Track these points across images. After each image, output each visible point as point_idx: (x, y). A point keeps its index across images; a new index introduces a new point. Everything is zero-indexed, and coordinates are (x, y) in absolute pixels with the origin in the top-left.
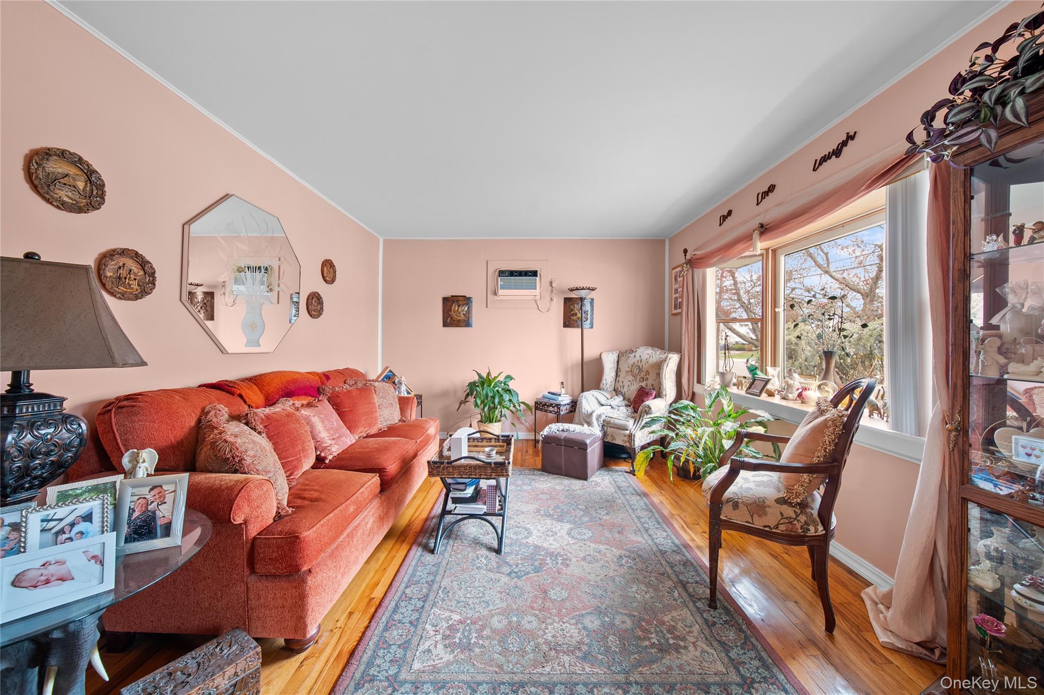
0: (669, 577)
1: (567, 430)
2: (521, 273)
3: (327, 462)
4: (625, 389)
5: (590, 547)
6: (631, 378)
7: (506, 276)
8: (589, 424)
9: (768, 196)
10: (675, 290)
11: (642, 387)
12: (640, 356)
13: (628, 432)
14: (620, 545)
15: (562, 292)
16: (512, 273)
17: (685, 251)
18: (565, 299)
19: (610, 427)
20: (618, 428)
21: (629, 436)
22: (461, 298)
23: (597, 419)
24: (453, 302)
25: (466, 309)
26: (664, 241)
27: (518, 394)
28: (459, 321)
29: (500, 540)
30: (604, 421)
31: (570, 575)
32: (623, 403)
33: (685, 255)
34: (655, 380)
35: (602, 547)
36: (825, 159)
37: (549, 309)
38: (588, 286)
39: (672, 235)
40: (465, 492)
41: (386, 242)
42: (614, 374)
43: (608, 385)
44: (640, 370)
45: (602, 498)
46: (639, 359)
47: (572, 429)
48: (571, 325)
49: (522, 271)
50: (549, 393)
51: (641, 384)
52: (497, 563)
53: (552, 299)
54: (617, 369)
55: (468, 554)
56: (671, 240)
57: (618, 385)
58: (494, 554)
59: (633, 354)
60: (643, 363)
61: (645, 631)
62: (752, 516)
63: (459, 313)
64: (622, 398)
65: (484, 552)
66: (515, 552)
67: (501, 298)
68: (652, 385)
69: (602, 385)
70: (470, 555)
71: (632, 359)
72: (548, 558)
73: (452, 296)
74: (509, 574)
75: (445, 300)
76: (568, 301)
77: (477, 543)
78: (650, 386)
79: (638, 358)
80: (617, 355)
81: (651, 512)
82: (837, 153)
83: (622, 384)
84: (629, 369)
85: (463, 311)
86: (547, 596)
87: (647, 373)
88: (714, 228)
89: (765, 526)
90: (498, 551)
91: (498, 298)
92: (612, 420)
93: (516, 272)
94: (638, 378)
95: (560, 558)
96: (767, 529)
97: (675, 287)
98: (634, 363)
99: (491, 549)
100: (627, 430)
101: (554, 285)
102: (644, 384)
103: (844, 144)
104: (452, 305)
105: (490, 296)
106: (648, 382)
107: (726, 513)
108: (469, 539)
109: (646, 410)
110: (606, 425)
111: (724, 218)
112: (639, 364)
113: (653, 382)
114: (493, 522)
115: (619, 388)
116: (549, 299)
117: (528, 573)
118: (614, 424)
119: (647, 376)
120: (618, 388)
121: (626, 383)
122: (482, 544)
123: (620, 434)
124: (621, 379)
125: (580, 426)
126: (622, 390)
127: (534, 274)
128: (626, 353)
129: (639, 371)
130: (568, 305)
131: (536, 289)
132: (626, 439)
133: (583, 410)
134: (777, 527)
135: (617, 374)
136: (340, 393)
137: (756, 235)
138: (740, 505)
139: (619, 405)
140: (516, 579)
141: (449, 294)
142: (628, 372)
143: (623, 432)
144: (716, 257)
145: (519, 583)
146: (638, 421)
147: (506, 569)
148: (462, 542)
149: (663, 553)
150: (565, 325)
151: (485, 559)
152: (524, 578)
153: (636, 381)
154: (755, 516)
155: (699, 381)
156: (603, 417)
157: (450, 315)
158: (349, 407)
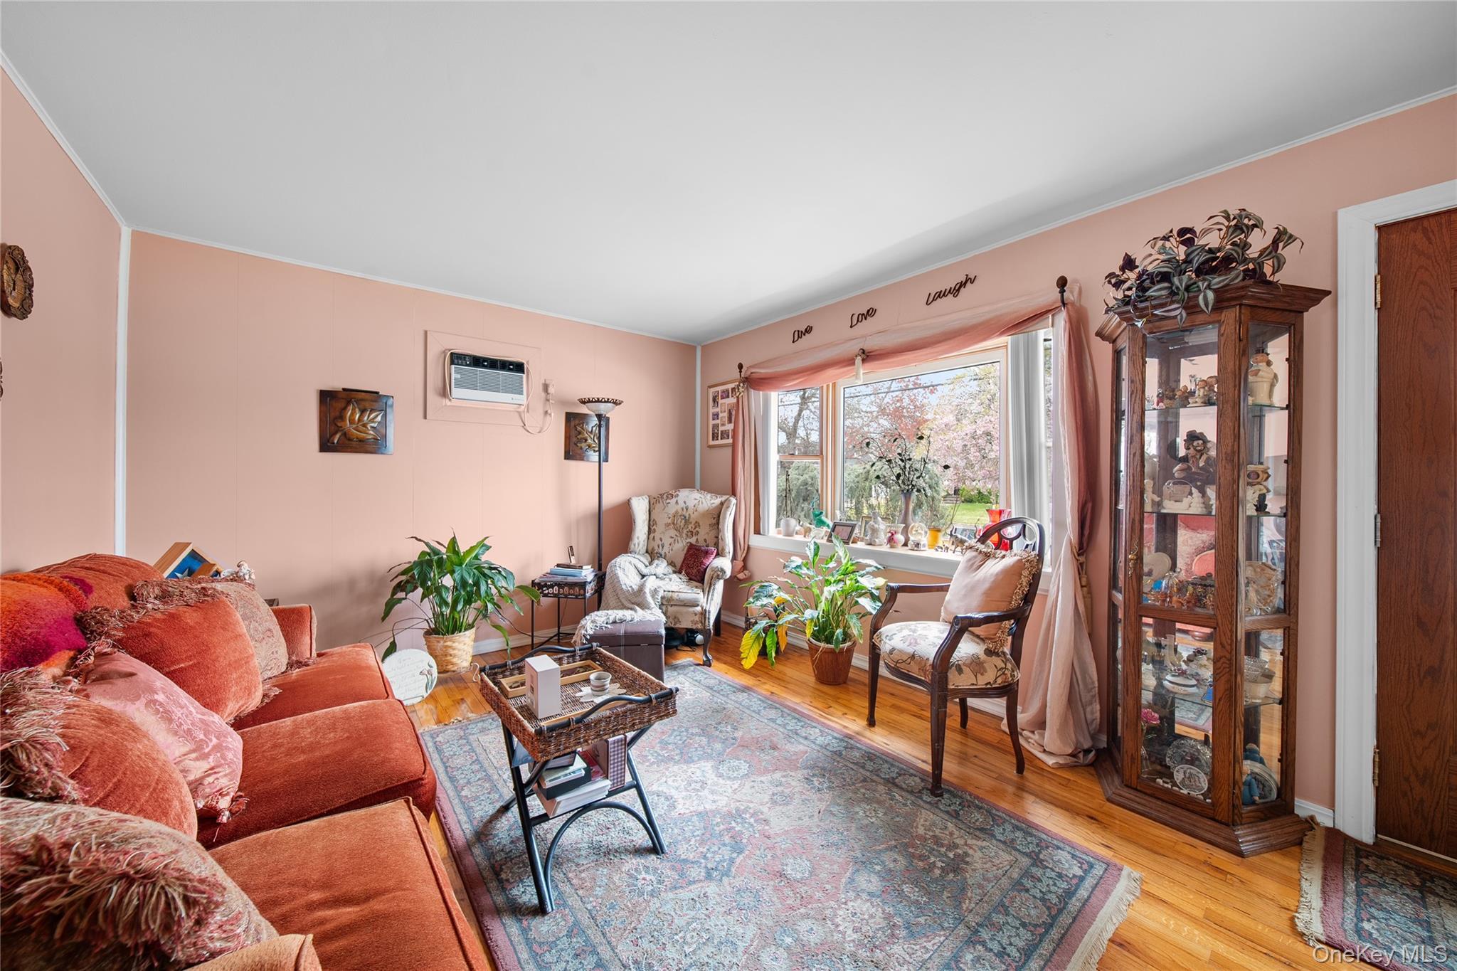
0: (873, 781)
1: (622, 621)
2: (493, 364)
3: (225, 819)
4: (666, 549)
5: (762, 782)
6: (673, 533)
7: (467, 365)
8: (644, 606)
9: (866, 319)
10: (714, 415)
11: (691, 544)
12: (685, 502)
13: (699, 609)
14: (791, 764)
15: (563, 403)
16: (477, 362)
17: (740, 366)
18: (568, 414)
19: (672, 605)
20: (684, 605)
21: (702, 614)
22: (367, 396)
23: (653, 597)
24: (348, 403)
25: (379, 418)
26: (694, 348)
27: (512, 573)
28: (361, 441)
29: (650, 825)
30: (662, 598)
31: (783, 834)
32: (670, 569)
33: (741, 372)
34: (708, 533)
35: (778, 775)
36: (940, 295)
37: (542, 429)
38: (611, 397)
39: (706, 343)
40: (571, 769)
41: (136, 236)
42: (646, 528)
43: (641, 546)
44: (687, 521)
45: (706, 710)
46: (683, 505)
47: (629, 618)
48: (578, 457)
49: (497, 360)
50: (558, 565)
51: (689, 540)
52: (673, 868)
53: (546, 413)
54: (650, 521)
55: (610, 878)
56: (704, 348)
57: (655, 545)
58: (653, 857)
59: (674, 500)
60: (690, 511)
61: (922, 858)
62: (976, 676)
63: (365, 425)
64: (665, 563)
65: (632, 862)
66: (680, 838)
67: (454, 403)
68: (705, 541)
69: (632, 546)
70: (616, 878)
71: (672, 507)
72: (733, 824)
73: (344, 390)
74: (709, 876)
75: (326, 397)
76: (570, 417)
77: (605, 853)
78: (701, 543)
79: (681, 504)
80: (647, 501)
81: (776, 708)
82: (956, 291)
83: (660, 543)
84: (670, 521)
85: (372, 421)
86: (790, 879)
87: (697, 524)
88: (784, 344)
89: (987, 684)
90: (656, 849)
91: (449, 403)
92: (675, 595)
93: (485, 360)
94: (685, 531)
95: (748, 816)
96: (989, 686)
97: (712, 410)
98: (677, 512)
99: (639, 851)
100: (698, 605)
101: (551, 390)
102: (693, 540)
103: (963, 285)
104: (345, 409)
105: (433, 398)
106: (699, 537)
107: (957, 681)
108: (583, 853)
109: (718, 575)
110: (667, 603)
111: (800, 334)
112: (684, 513)
113: (706, 537)
114: (624, 803)
115: (656, 548)
116: (541, 411)
117: (732, 861)
118: (679, 600)
119: (697, 529)
120: (653, 549)
121: (667, 541)
122: (616, 851)
123: (688, 613)
124: (657, 535)
125: (630, 612)
126: (660, 551)
127: (519, 367)
128: (662, 498)
129: (683, 522)
130: (573, 424)
131: (522, 394)
132: (697, 618)
133: (624, 587)
134: (995, 681)
135: (649, 528)
136: (150, 625)
137: (858, 360)
138: (963, 667)
139: (666, 572)
140: (725, 879)
141: (337, 384)
142: (668, 525)
143: (691, 609)
144: (794, 380)
145: (738, 883)
146: (709, 592)
147: (695, 872)
148: (577, 865)
149: (839, 754)
150: (568, 456)
151: (647, 872)
152: (733, 870)
153: (681, 537)
154: (979, 675)
155: (757, 532)
156: (661, 593)
157: (338, 429)
158: (189, 658)
